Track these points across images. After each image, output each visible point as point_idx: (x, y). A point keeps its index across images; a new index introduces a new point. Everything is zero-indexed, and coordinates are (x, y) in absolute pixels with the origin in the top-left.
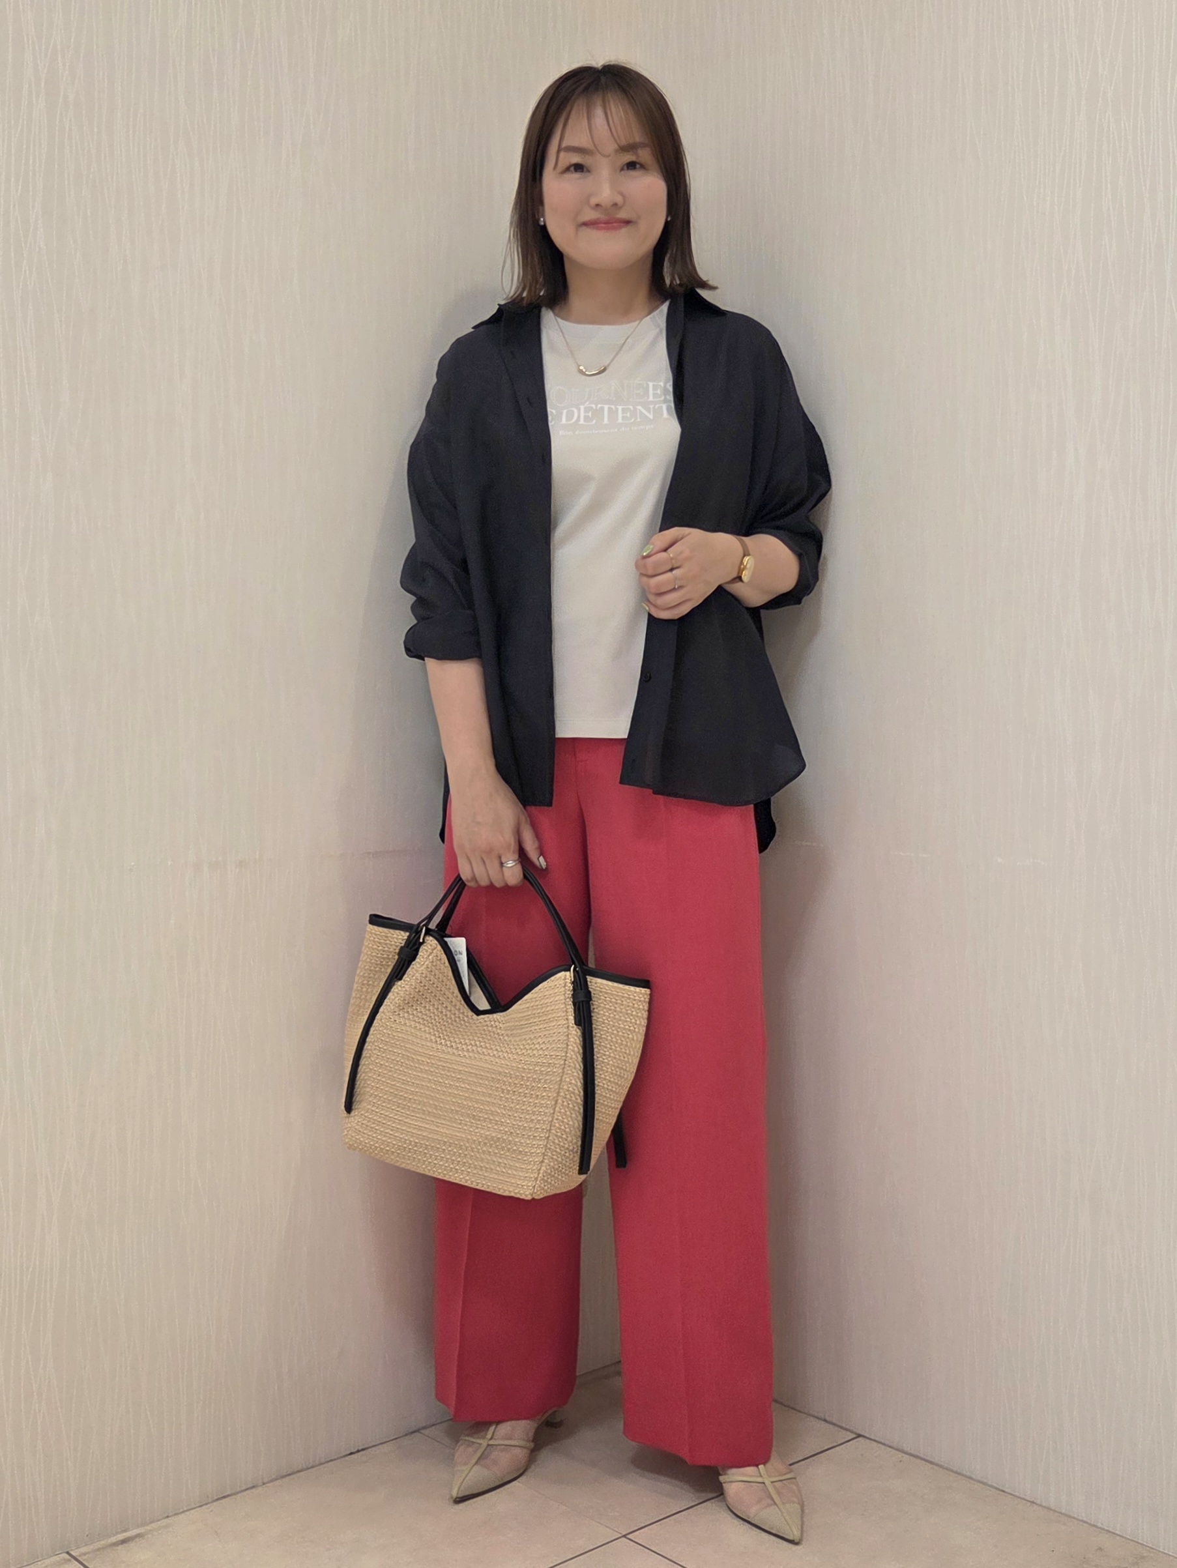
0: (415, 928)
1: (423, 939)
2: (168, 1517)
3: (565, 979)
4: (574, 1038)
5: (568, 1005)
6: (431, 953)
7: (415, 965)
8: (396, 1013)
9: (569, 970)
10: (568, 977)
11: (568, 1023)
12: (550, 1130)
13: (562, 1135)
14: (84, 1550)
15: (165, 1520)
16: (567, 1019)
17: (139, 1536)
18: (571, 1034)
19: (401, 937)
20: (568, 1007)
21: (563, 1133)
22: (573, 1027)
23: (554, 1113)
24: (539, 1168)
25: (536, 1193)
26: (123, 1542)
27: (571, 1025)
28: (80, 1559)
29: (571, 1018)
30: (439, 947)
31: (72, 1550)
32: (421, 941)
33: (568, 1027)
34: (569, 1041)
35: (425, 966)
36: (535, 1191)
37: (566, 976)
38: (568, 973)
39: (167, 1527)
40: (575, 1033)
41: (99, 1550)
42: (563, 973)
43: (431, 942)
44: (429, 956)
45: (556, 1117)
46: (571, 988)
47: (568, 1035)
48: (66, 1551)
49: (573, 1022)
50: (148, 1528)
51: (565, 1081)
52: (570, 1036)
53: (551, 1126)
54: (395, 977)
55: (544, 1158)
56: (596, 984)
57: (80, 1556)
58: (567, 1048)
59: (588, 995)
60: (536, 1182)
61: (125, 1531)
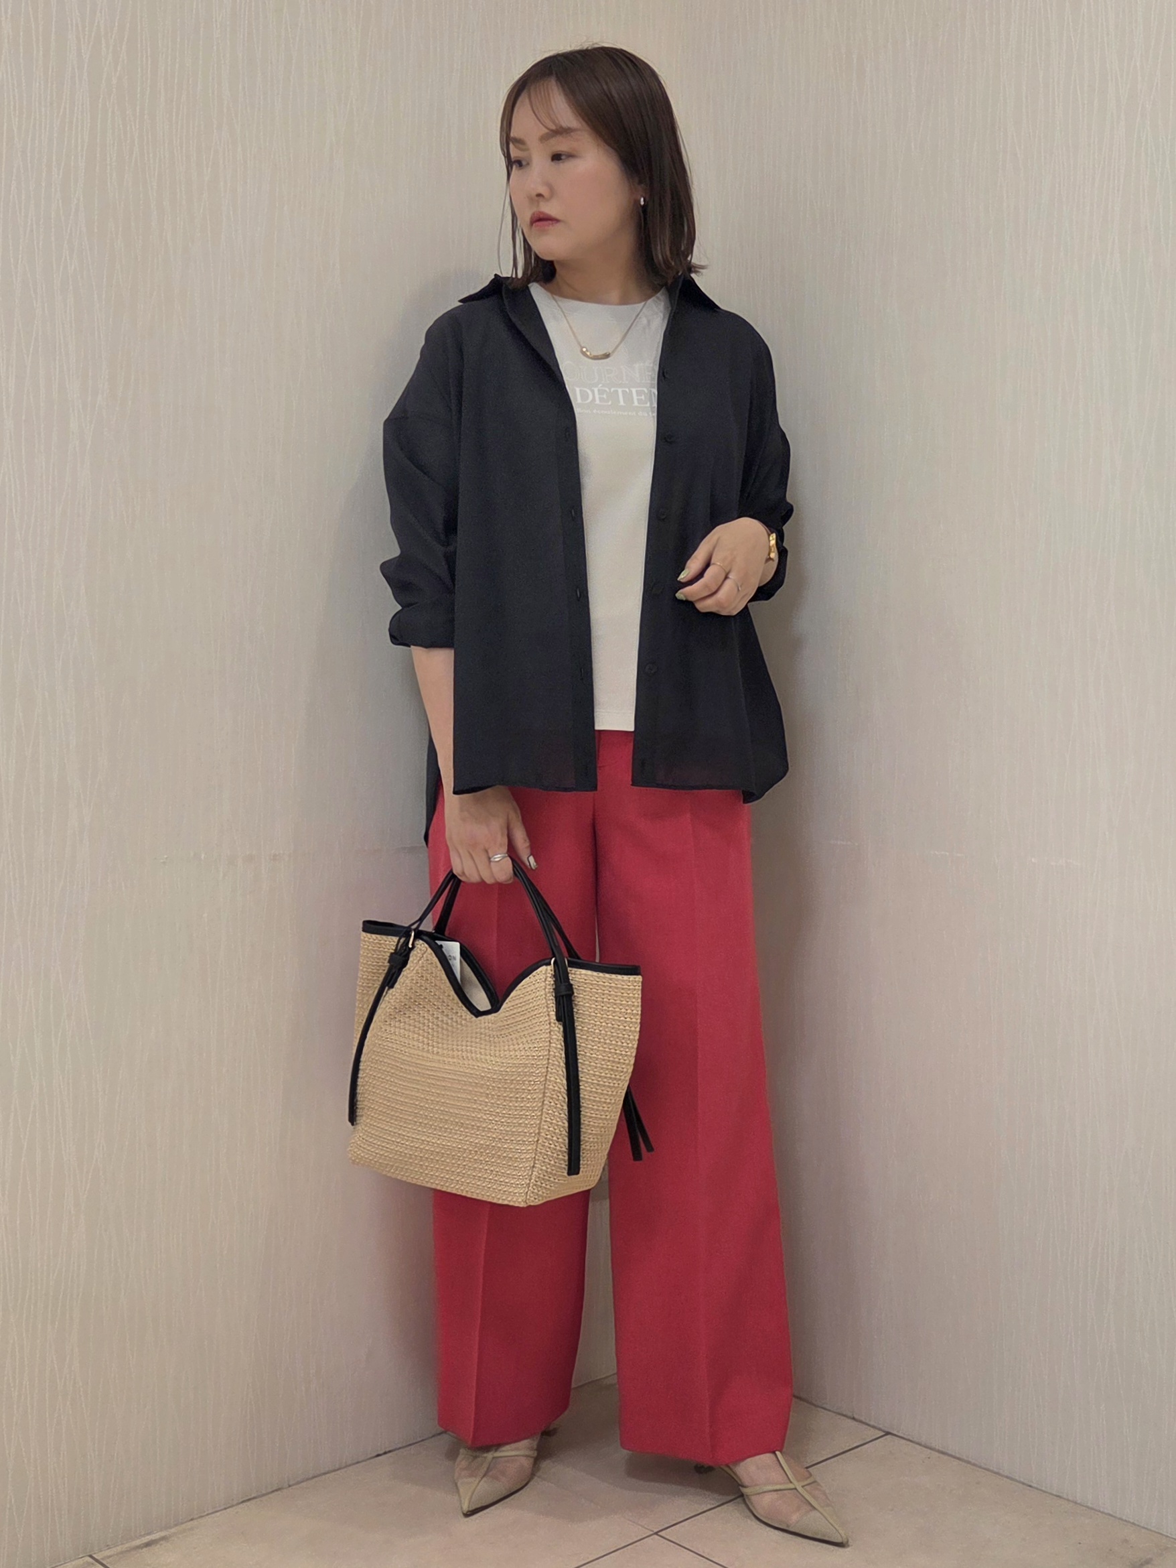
0: (404, 931)
1: (413, 944)
2: (192, 1520)
3: (546, 973)
4: (556, 1035)
5: (549, 1000)
6: (421, 958)
7: (405, 972)
8: (388, 1023)
9: (550, 964)
10: (549, 971)
11: (550, 1019)
12: (539, 1133)
13: (553, 1137)
14: (108, 1553)
15: (192, 1522)
16: (548, 1015)
17: (164, 1538)
18: (552, 1031)
19: (390, 943)
20: (549, 1002)
21: (553, 1135)
22: (555, 1024)
23: (541, 1115)
24: (530, 1174)
25: (529, 1199)
26: (148, 1545)
27: (552, 1021)
28: (104, 1562)
29: (553, 1014)
30: (429, 950)
31: (95, 1554)
32: (410, 946)
33: (550, 1024)
34: (551, 1038)
35: (415, 972)
36: (528, 1197)
37: (547, 970)
38: (548, 967)
39: (192, 1529)
40: (558, 1030)
41: (122, 1553)
42: (543, 968)
43: (421, 946)
44: (419, 961)
45: (544, 1119)
46: (552, 982)
47: (549, 1032)
48: (88, 1554)
49: (555, 1018)
50: (173, 1530)
51: (550, 1081)
52: (552, 1033)
53: (539, 1129)
54: (387, 984)
55: (535, 1163)
56: (579, 976)
57: (102, 1559)
58: (550, 1047)
59: (570, 987)
60: (528, 1188)
61: (149, 1534)
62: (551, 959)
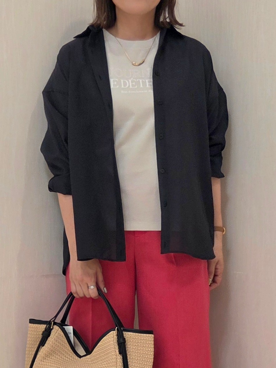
0: (49, 322)
1: (53, 327)
3: (113, 334)
4: (119, 360)
5: (116, 345)
6: (56, 333)
7: (49, 339)
8: (42, 361)
9: (115, 330)
10: (115, 333)
11: (116, 354)
16: (115, 352)
18: (118, 358)
19: (43, 327)
20: (115, 346)
22: (118, 355)
27: (117, 354)
29: (117, 351)
30: (60, 330)
32: (52, 328)
33: (116, 355)
34: (117, 361)
35: (54, 339)
37: (113, 333)
38: (114, 332)
40: (120, 358)
42: (112, 332)
43: (56, 328)
44: (55, 334)
46: (116, 338)
47: (116, 359)
49: (118, 353)
52: (117, 359)
54: (41, 345)
56: (128, 335)
58: (117, 365)
59: (124, 339)
62: (115, 328)
